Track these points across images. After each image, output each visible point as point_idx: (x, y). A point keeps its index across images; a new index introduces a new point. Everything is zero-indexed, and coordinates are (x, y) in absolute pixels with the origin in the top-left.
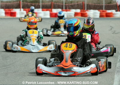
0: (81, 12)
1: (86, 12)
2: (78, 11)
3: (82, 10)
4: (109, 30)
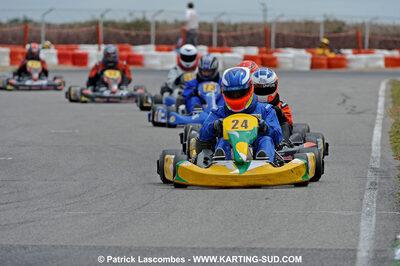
0: (260, 56)
1: (275, 55)
3: (264, 49)
4: (339, 104)
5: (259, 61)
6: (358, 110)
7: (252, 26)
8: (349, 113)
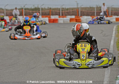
0: (75, 18)
1: (80, 18)
2: (73, 17)
3: (77, 16)
4: (100, 33)
5: (75, 20)
6: (106, 35)
7: (73, 9)
8: (103, 36)
